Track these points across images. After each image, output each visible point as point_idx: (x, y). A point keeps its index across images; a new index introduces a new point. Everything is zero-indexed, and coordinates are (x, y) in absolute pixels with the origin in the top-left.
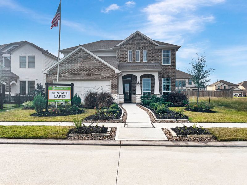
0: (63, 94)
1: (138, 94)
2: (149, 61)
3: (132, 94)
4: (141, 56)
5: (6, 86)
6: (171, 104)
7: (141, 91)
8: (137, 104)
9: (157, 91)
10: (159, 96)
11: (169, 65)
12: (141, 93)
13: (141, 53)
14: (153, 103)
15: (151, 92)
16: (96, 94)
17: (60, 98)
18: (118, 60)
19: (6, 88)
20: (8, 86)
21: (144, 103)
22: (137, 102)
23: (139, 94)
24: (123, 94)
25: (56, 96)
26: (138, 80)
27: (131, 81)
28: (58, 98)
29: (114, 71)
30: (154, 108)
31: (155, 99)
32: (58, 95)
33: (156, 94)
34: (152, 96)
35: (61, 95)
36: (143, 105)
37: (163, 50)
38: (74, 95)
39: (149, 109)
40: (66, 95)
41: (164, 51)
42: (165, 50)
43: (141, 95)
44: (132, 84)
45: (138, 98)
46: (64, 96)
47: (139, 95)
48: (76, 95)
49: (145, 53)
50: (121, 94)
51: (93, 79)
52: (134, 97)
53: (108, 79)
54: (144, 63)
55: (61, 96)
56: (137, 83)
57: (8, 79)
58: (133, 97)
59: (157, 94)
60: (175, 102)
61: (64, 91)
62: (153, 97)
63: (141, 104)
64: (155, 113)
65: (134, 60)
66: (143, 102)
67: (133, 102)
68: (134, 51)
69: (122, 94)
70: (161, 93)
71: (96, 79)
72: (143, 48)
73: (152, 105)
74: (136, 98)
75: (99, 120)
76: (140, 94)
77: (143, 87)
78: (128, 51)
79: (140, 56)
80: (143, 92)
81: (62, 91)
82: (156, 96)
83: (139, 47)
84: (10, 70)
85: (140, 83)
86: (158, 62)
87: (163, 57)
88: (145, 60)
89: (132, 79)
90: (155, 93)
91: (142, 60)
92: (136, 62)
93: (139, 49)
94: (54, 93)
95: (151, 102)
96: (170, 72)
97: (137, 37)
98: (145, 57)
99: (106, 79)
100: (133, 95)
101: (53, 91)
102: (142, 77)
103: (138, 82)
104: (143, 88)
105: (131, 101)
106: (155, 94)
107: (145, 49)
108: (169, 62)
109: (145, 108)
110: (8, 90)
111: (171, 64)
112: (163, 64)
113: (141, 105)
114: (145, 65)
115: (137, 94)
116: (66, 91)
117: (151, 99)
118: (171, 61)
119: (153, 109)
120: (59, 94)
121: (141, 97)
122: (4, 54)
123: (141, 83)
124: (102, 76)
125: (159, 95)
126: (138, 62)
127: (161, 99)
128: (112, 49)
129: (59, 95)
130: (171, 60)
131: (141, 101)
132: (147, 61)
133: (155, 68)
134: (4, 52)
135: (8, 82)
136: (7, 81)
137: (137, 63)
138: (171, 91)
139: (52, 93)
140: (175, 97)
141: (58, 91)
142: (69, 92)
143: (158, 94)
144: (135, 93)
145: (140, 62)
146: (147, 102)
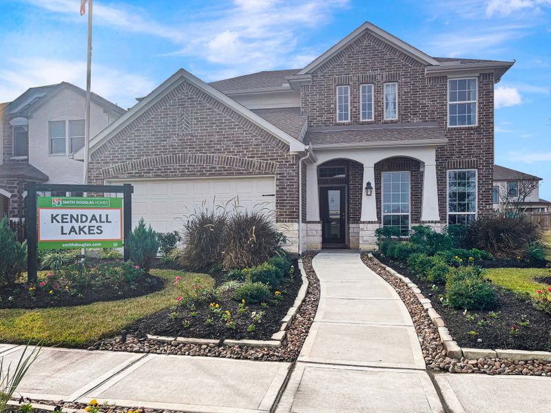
0: (94, 222)
1: (369, 222)
2: (404, 116)
3: (348, 220)
4: (377, 102)
5: (11, 201)
6: (484, 257)
7: (379, 213)
8: (364, 255)
9: (430, 212)
10: (438, 229)
11: (472, 129)
12: (379, 218)
13: (379, 91)
14: (422, 257)
15: (409, 214)
16: (222, 221)
17: (82, 237)
18: (305, 117)
19: (11, 207)
20: (16, 202)
21: (388, 252)
22: (363, 247)
23: (372, 222)
24: (319, 222)
25: (67, 227)
26: (369, 176)
27: (346, 181)
28: (73, 236)
29: (286, 147)
30: (430, 278)
31: (425, 238)
32: (76, 226)
33: (426, 222)
34: (413, 228)
35: (87, 224)
36: (382, 261)
37: (451, 78)
38: (135, 225)
39: (407, 280)
40: (105, 226)
41: (453, 83)
42: (458, 78)
43: (377, 226)
44: (348, 189)
45: (367, 234)
46: (96, 230)
47: (370, 226)
48: (142, 226)
49: (391, 92)
50: (313, 222)
51: (220, 174)
52: (356, 230)
53: (266, 174)
54: (386, 123)
55: (86, 230)
56: (365, 185)
57: (16, 182)
58: (351, 230)
59: (429, 222)
60: (499, 248)
61: (97, 212)
62: (420, 231)
63: (376, 255)
64: (437, 305)
65: (355, 116)
66: (384, 248)
67: (351, 245)
68: (355, 88)
69: (316, 222)
70: (443, 219)
71: (228, 174)
72: (384, 76)
73: (421, 262)
74: (361, 233)
75: (180, 339)
76: (375, 222)
77: (382, 199)
78: (337, 88)
79: (373, 103)
80: (383, 214)
81: (89, 213)
82: (427, 227)
83: (370, 73)
84: (28, 160)
85: (373, 185)
86: (433, 120)
87: (449, 103)
88: (391, 115)
89: (348, 175)
90: (423, 218)
91: (380, 115)
92: (361, 120)
93: (372, 80)
94: (59, 218)
95: (414, 251)
96: (475, 150)
97: (365, 42)
98: (391, 107)
99: (260, 173)
100: (351, 225)
101: (55, 212)
102: (380, 167)
103: (369, 184)
104: (382, 203)
105: (346, 243)
106: (424, 222)
107: (391, 79)
108: (469, 117)
109: (393, 271)
110: (16, 213)
111: (477, 125)
112: (448, 126)
113: (376, 261)
114: (389, 130)
115: (364, 223)
116: (104, 212)
117: (413, 240)
118: (477, 114)
119: (423, 283)
120: (77, 221)
121: (378, 232)
122: (13, 118)
123: (378, 188)
124: (250, 164)
125: (439, 225)
126: (367, 120)
127: (447, 240)
128: (288, 85)
129: (80, 224)
130: (477, 109)
131: (378, 245)
132: (397, 118)
133: (424, 138)
134: (13, 114)
135: (16, 190)
136: (12, 187)
137: (363, 123)
138: (476, 213)
139: (53, 218)
140: (497, 231)
141: (75, 212)
142: (116, 215)
143: (436, 222)
144: (357, 220)
145: (373, 119)
146: (401, 250)
